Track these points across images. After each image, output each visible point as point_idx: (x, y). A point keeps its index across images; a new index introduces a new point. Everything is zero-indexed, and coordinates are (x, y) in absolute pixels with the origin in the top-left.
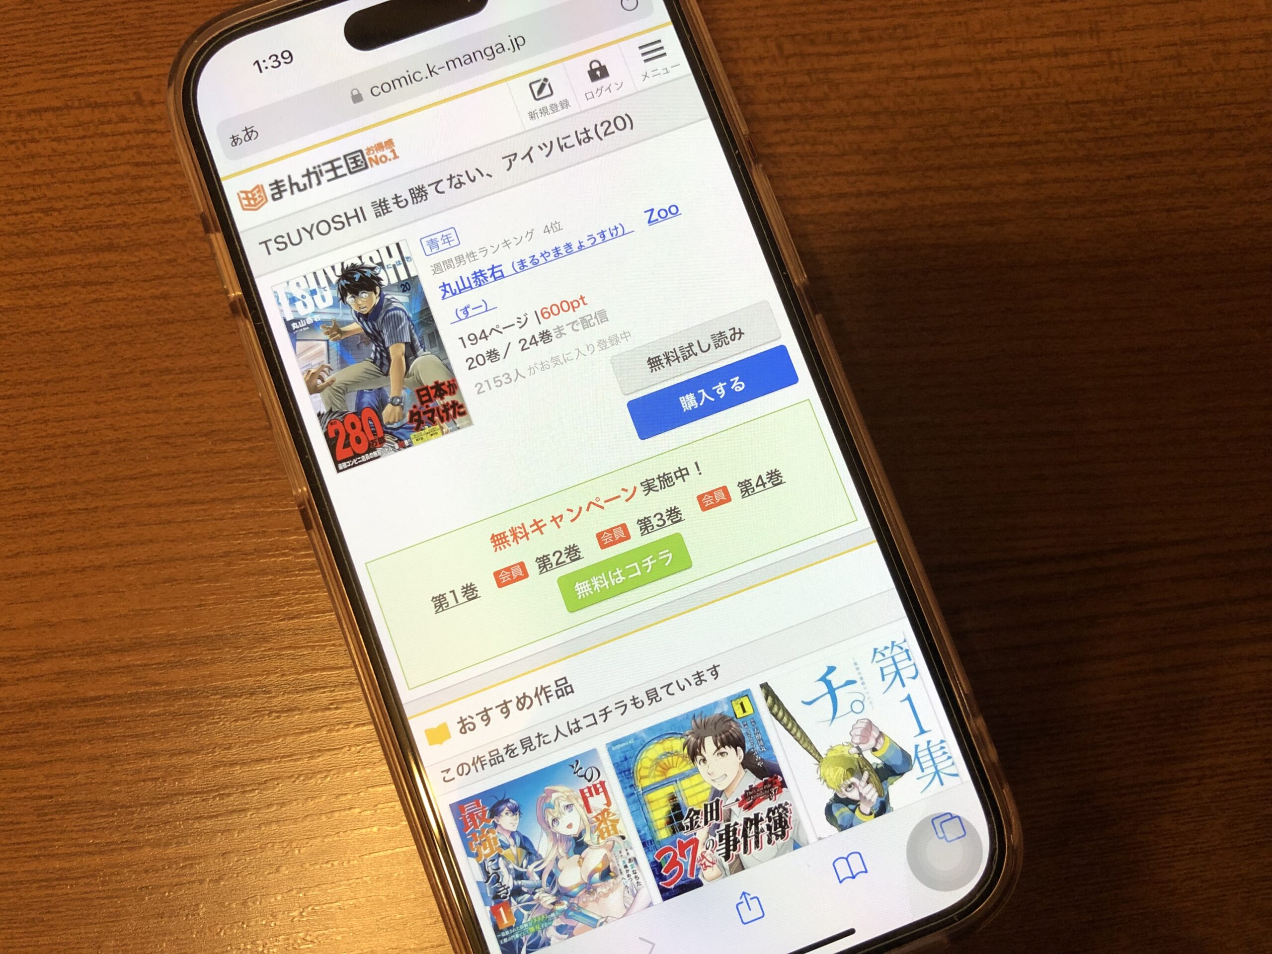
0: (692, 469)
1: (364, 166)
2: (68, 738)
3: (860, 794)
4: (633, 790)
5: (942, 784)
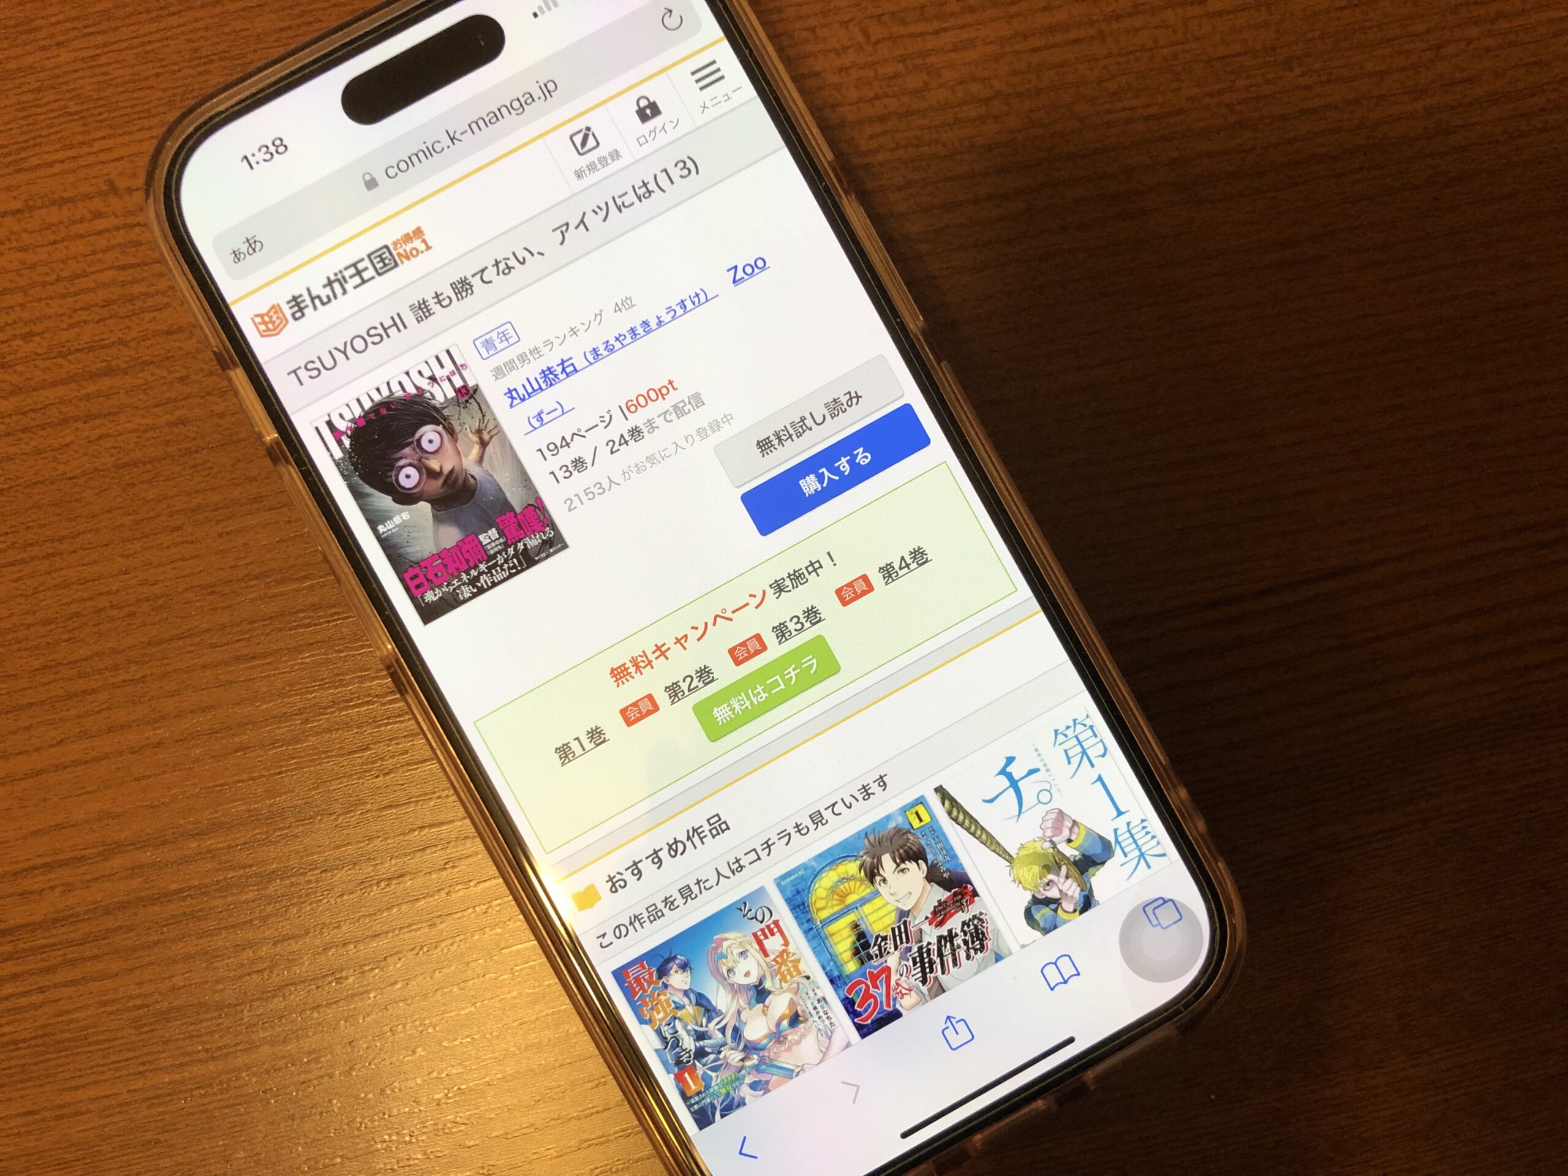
0: (825, 561)
3: (1061, 891)
4: (811, 925)
5: (1149, 867)
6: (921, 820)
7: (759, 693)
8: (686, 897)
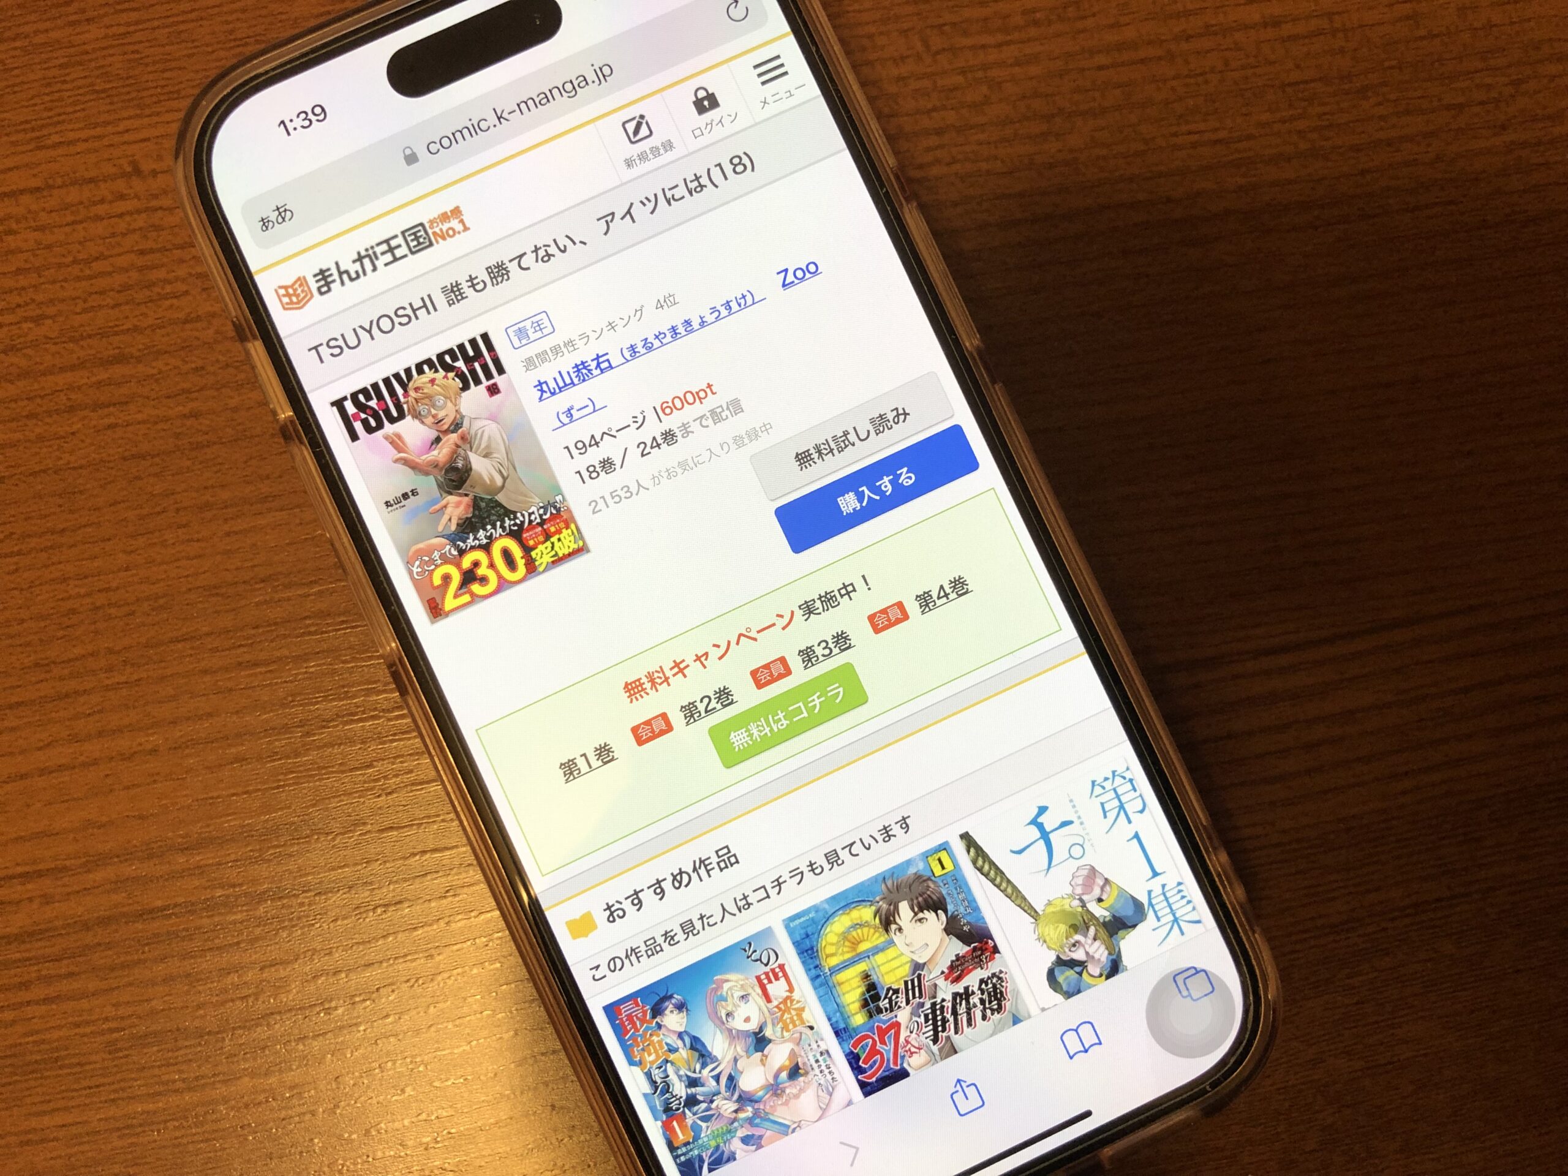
0: (859, 584)
1: (428, 244)
2: (136, 957)
3: (1087, 953)
4: (818, 972)
5: (1182, 933)
6: (943, 868)
7: (780, 720)
8: (688, 933)
